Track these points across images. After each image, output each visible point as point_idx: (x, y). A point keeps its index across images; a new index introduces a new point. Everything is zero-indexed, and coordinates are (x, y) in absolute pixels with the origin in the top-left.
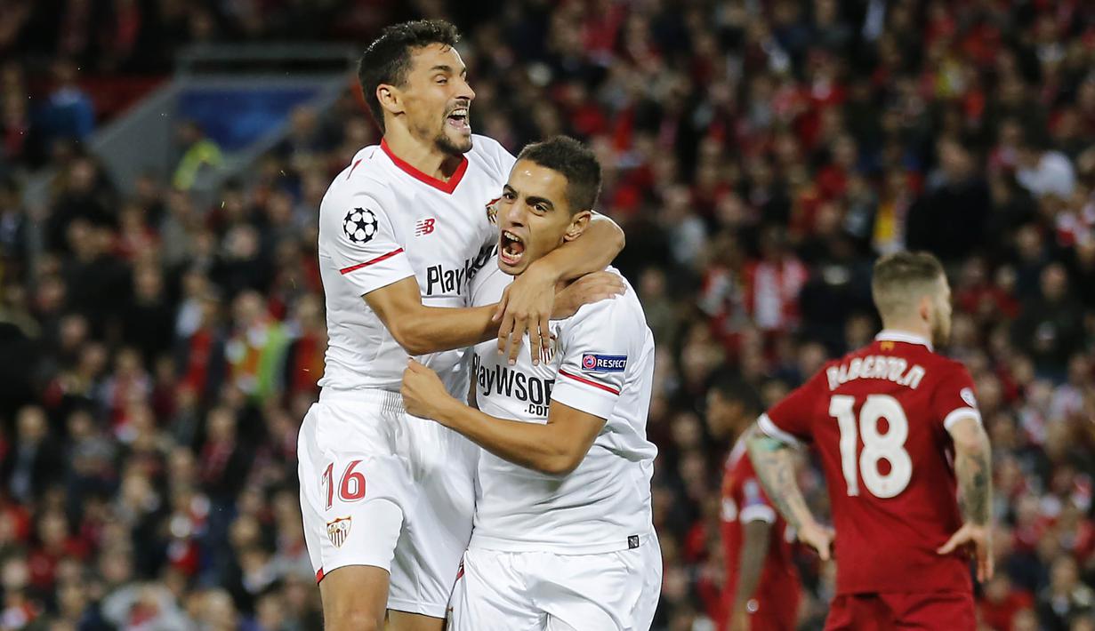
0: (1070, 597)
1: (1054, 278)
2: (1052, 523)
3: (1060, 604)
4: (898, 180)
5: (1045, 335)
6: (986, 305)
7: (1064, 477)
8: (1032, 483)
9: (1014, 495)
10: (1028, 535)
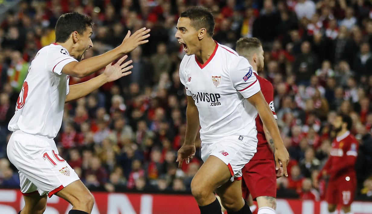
0: (311, 162)
1: (306, 46)
2: (305, 135)
3: (308, 165)
4: (250, 12)
5: (304, 66)
6: (282, 57)
7: (311, 119)
8: (298, 121)
9: (291, 126)
10: (296, 140)
